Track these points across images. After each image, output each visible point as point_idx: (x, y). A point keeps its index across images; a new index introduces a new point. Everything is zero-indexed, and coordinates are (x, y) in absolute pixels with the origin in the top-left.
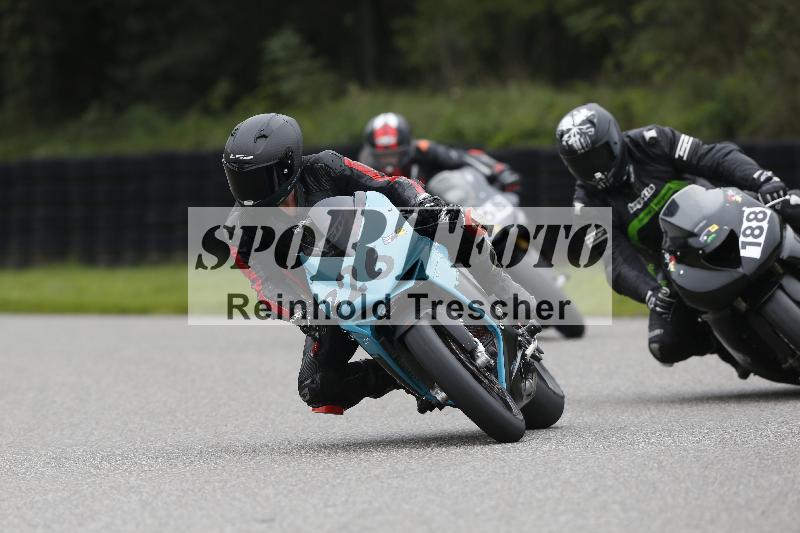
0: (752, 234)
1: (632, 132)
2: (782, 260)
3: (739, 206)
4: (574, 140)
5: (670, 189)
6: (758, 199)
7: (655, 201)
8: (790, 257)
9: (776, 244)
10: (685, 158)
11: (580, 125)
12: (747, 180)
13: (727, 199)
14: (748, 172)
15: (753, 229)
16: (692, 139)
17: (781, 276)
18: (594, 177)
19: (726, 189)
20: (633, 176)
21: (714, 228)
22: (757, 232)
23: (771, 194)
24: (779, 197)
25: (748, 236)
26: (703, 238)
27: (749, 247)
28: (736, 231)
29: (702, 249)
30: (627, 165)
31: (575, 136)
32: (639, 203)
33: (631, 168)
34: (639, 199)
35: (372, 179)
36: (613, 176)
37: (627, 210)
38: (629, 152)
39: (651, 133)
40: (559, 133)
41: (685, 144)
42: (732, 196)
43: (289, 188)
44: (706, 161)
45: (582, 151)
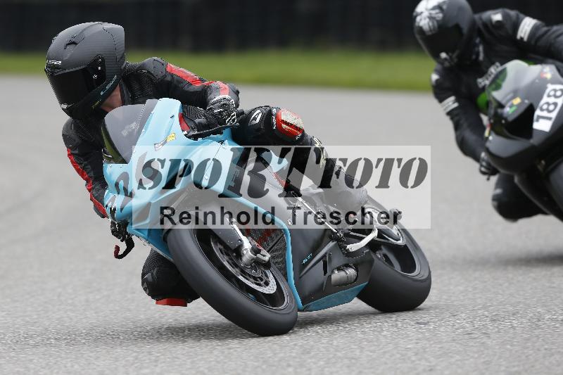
0: (547, 109)
3: (546, 83)
4: (424, 22)
11: (431, 9)
13: (539, 76)
15: (549, 105)
16: (534, 22)
20: (482, 55)
22: (552, 107)
25: (543, 110)
26: (507, 109)
27: (541, 121)
28: (535, 105)
29: (506, 119)
30: (477, 45)
31: (425, 19)
32: (487, 79)
33: (481, 48)
34: (487, 76)
35: (190, 84)
36: (458, 57)
37: (476, 84)
38: (480, 33)
39: (497, 17)
40: (414, 14)
41: (527, 25)
42: (546, 73)
43: (102, 93)
44: (542, 42)
45: (430, 33)
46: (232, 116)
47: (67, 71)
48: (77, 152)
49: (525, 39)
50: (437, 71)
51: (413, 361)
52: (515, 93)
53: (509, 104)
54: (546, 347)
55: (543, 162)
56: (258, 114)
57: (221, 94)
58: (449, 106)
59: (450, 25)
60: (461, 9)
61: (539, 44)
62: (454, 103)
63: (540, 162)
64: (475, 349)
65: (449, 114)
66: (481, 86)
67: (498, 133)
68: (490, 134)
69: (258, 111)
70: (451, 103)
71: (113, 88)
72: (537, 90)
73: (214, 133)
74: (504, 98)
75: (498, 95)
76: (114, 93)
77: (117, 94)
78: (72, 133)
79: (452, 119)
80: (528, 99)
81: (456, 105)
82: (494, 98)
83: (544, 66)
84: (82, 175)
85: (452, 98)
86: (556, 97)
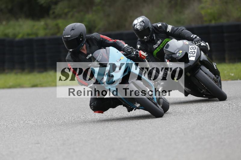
0: (192, 53)
1: (154, 25)
2: (201, 61)
3: (188, 45)
4: (138, 27)
5: (166, 41)
6: (193, 43)
7: (161, 45)
8: (203, 60)
9: (199, 56)
10: (170, 32)
11: (140, 22)
12: (189, 38)
13: (184, 44)
14: (189, 35)
15: (192, 52)
16: (171, 26)
17: (200, 66)
18: (144, 38)
19: (183, 40)
20: (155, 37)
21: (181, 52)
22: (193, 53)
23: (197, 42)
24: (199, 42)
25: (191, 54)
26: (178, 55)
27: (191, 57)
28: (187, 52)
33: (154, 35)
34: (157, 44)
35: (109, 41)
36: (149, 38)
37: (153, 47)
47: (72, 38)
50: (139, 44)
59: (147, 27)
61: (175, 33)
66: (155, 48)
75: (169, 50)
78: (70, 59)
86: (194, 49)
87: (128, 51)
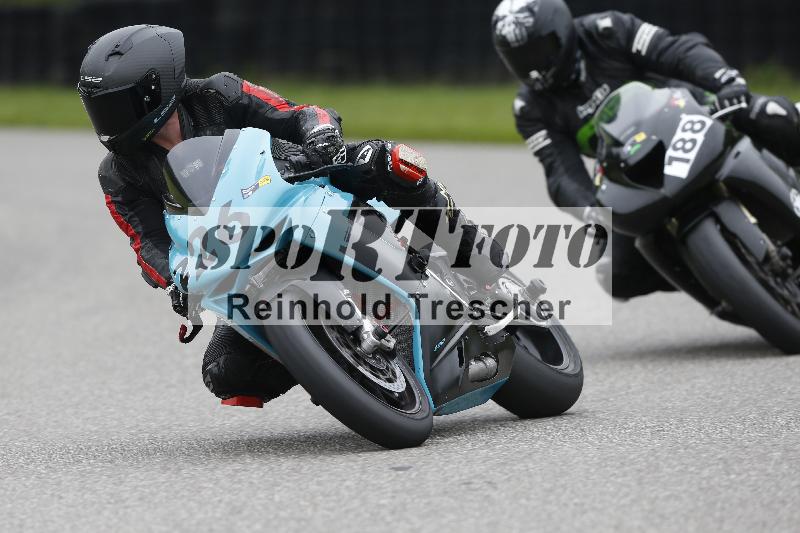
0: (683, 148)
3: (679, 113)
4: (508, 30)
11: (518, 12)
12: (708, 81)
13: (669, 103)
14: (709, 71)
15: (685, 142)
16: (655, 28)
18: (529, 77)
20: (584, 74)
22: (689, 146)
25: (677, 150)
26: (627, 148)
27: (675, 163)
28: (665, 142)
29: (625, 161)
30: (577, 61)
31: (509, 25)
32: (590, 106)
33: (582, 65)
34: (590, 102)
35: (275, 109)
36: (554, 76)
37: (576, 114)
38: (581, 45)
39: (605, 22)
40: (494, 18)
41: (646, 35)
42: (677, 99)
43: (156, 121)
44: (667, 57)
45: (516, 45)
46: (342, 153)
47: (110, 91)
48: (119, 199)
49: (644, 52)
50: (521, 96)
51: (388, 524)
52: (638, 127)
53: (630, 141)
54: (576, 500)
55: (674, 220)
56: (368, 151)
57: (320, 123)
58: (539, 143)
59: (545, 32)
60: (556, 11)
61: (663, 59)
62: (545, 139)
63: (670, 221)
64: (476, 505)
65: (538, 154)
66: (582, 116)
67: (612, 179)
68: (601, 181)
69: (368, 147)
70: (541, 140)
71: (169, 115)
72: (667, 122)
73: (317, 176)
74: (622, 133)
75: (613, 129)
76: (170, 121)
77: (174, 123)
78: (112, 173)
79: (542, 161)
80: (655, 134)
81: (548, 141)
82: (605, 131)
83: (674, 89)
84: (126, 231)
85: (543, 133)
86: (694, 131)
87: (315, 150)
